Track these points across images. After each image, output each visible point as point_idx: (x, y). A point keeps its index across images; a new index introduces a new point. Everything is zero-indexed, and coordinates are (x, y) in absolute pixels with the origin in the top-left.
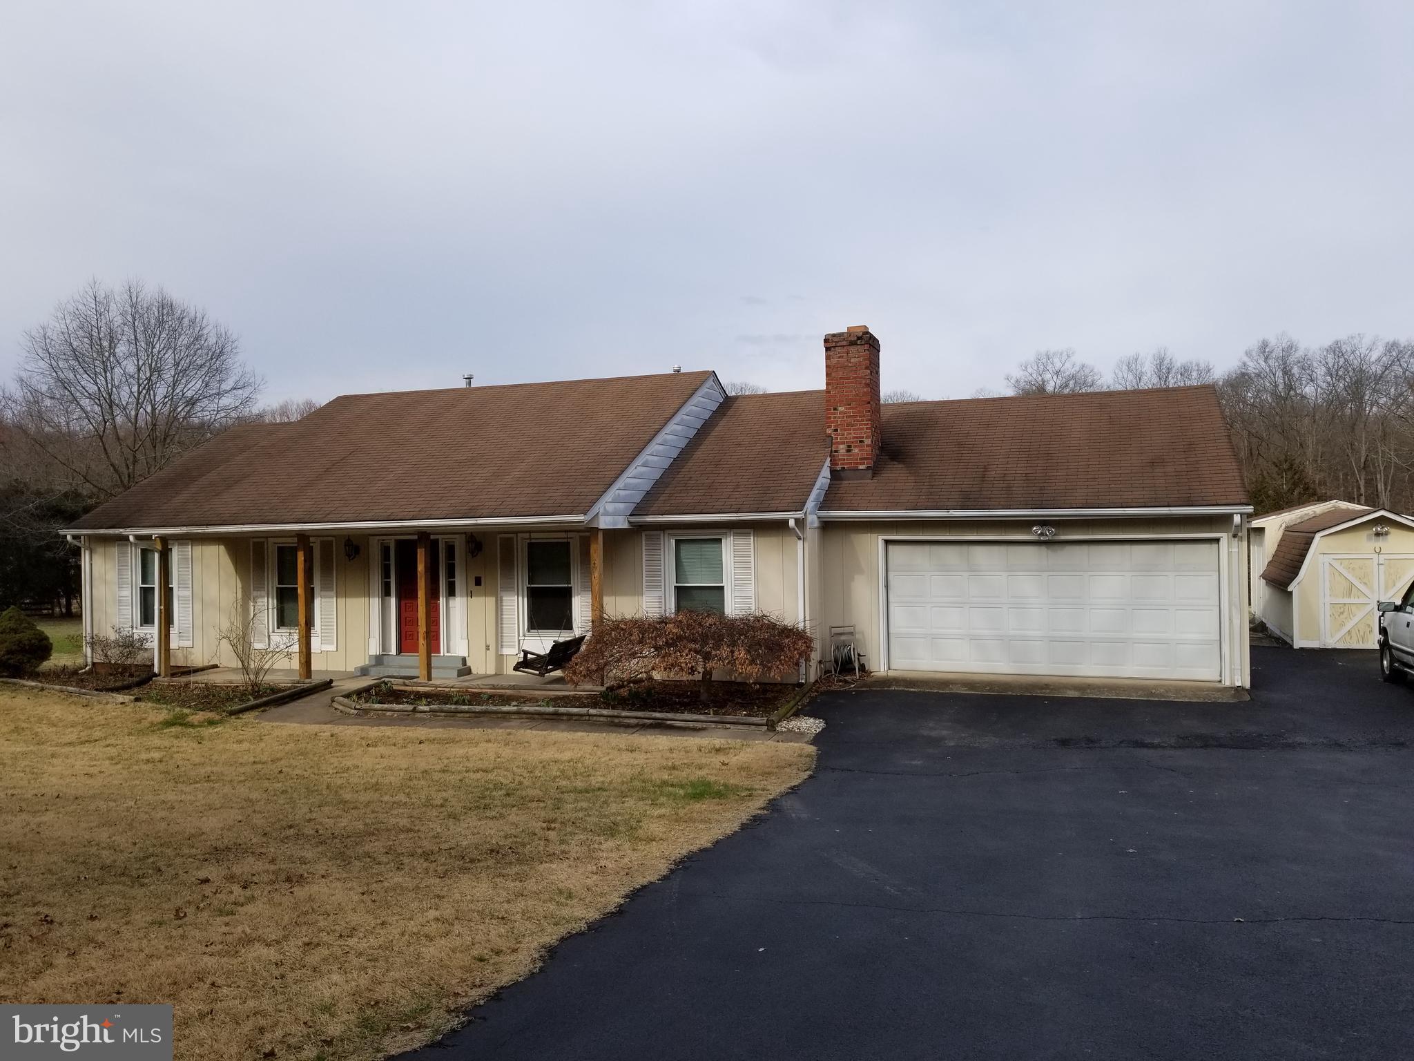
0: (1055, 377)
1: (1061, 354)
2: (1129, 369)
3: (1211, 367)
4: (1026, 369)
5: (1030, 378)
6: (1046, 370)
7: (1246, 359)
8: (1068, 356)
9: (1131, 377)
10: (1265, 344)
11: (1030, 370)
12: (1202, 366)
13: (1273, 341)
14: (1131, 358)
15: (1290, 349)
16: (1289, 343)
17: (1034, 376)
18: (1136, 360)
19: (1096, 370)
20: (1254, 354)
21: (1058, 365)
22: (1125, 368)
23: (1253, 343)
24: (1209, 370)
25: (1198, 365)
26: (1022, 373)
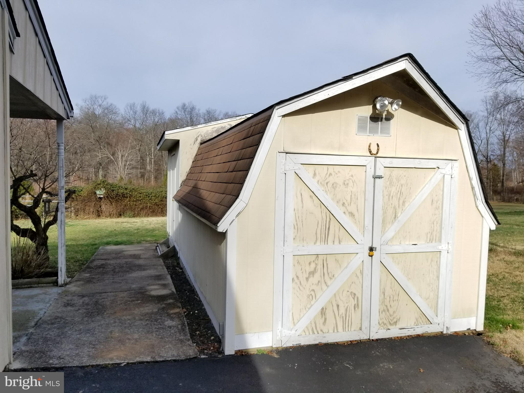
0: (99, 107)
1: (102, 97)
2: (131, 109)
3: (164, 112)
4: (85, 102)
5: (87, 106)
6: (95, 103)
7: (177, 110)
8: (105, 99)
9: (131, 112)
10: (184, 105)
11: (87, 103)
12: (160, 111)
13: (187, 105)
14: (132, 104)
15: (193, 109)
16: (193, 106)
17: (89, 105)
18: (134, 105)
19: (117, 107)
20: (180, 108)
21: (100, 102)
22: (129, 107)
23: (180, 104)
24: (163, 113)
25: (159, 111)
26: (84, 104)
